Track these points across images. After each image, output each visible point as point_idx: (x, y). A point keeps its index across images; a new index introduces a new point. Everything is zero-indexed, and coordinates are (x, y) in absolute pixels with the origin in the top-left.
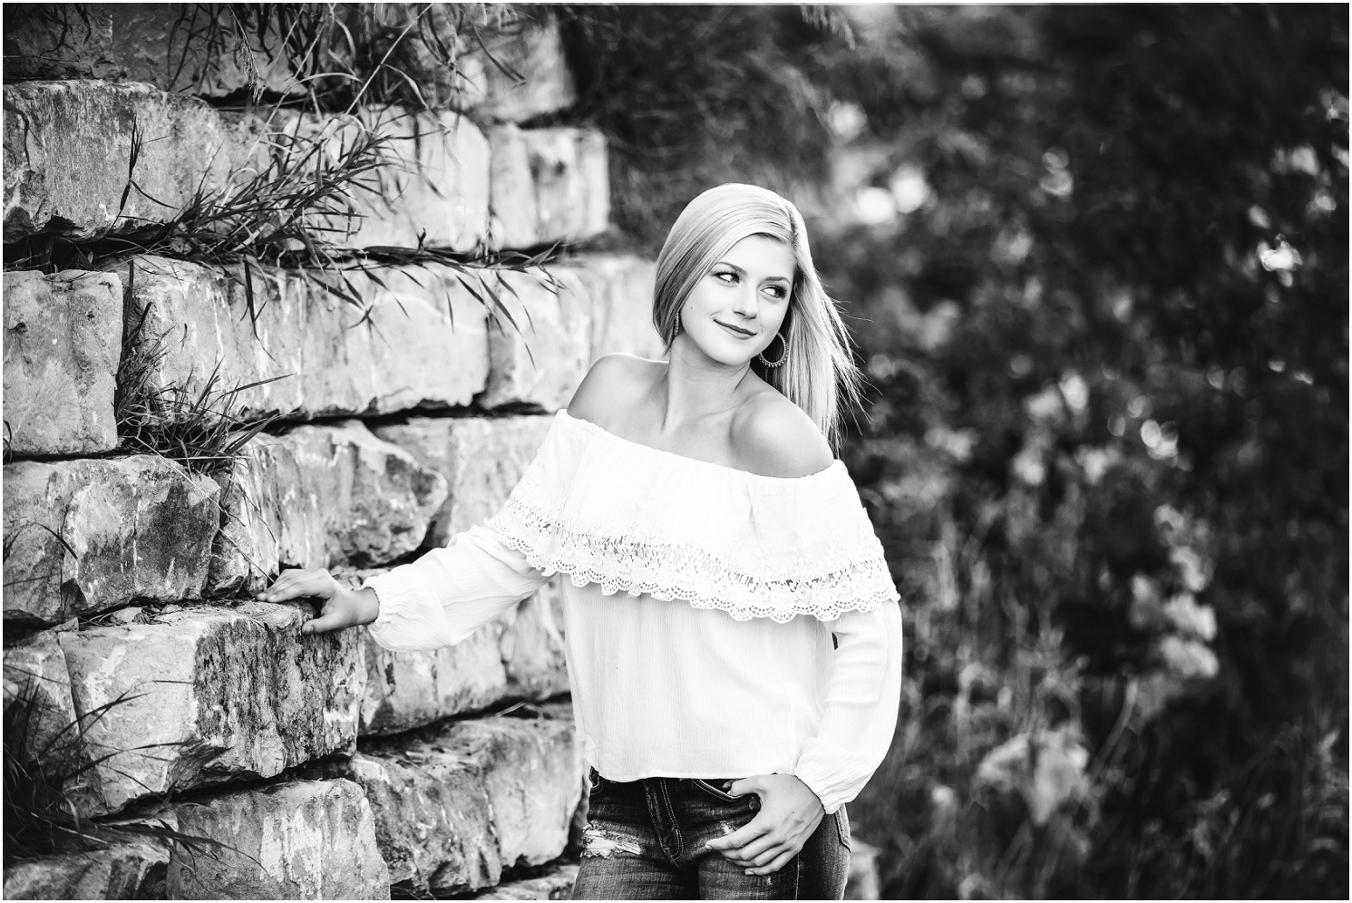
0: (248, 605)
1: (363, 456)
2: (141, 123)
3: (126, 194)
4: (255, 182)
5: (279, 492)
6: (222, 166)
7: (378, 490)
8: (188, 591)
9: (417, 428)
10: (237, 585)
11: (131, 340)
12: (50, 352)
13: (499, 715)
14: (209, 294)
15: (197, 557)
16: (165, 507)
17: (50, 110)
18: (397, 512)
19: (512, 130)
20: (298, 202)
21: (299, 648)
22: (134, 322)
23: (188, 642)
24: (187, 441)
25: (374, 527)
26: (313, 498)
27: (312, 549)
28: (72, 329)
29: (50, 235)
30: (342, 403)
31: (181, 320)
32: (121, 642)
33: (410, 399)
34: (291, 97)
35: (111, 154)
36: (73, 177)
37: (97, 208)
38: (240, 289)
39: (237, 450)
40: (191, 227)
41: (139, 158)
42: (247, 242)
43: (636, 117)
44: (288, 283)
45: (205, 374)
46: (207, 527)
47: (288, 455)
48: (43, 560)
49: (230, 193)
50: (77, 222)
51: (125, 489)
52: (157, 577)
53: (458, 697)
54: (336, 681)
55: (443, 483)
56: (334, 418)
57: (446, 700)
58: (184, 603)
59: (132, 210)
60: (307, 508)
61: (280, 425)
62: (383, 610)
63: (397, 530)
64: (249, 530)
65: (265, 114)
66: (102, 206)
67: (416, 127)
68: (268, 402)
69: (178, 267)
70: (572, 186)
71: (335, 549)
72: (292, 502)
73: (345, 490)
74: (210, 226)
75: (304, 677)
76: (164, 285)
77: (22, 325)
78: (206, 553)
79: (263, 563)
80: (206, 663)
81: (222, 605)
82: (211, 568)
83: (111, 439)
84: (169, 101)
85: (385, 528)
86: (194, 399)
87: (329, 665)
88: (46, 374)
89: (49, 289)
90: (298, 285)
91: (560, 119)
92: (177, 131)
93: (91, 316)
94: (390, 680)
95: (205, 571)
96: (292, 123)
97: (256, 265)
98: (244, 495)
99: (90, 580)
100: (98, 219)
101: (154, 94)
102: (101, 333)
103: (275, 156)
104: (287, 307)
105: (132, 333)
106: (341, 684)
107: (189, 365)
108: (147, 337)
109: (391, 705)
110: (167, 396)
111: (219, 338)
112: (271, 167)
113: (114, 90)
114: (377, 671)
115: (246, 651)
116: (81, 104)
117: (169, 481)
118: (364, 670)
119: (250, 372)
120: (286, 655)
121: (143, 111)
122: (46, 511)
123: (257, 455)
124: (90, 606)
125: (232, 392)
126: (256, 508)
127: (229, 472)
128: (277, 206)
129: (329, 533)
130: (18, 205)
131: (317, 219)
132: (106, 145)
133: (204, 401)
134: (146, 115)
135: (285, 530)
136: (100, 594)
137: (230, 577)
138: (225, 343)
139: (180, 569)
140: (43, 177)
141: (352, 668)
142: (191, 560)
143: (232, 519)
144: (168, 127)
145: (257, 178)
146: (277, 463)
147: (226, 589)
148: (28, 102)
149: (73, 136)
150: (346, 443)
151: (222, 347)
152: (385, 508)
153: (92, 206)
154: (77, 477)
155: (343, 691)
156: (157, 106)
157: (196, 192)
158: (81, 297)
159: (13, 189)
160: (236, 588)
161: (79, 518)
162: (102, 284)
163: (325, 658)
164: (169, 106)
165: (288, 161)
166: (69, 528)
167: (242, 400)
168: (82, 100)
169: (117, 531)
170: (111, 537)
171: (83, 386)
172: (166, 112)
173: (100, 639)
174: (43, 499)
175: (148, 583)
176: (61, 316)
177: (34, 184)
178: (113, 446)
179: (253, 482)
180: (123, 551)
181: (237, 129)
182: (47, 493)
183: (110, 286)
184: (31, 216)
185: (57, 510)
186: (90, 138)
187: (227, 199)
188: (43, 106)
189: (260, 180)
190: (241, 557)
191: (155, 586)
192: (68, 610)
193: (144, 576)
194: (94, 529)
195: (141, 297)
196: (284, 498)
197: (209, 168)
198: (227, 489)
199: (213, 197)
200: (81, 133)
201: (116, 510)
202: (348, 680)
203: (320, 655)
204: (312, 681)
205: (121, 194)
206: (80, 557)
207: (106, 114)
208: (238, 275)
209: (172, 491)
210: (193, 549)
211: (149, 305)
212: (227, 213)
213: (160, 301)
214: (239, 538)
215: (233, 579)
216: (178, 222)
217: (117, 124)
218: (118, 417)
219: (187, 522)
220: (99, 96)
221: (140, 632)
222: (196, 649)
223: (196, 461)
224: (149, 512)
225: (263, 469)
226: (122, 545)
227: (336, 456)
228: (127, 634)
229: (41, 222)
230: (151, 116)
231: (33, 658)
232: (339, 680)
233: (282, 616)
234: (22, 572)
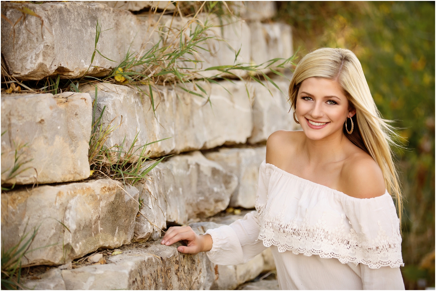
0: (153, 247)
1: (202, 169)
2: (100, 22)
3: (94, 55)
4: (153, 48)
5: (165, 189)
6: (138, 41)
7: (209, 184)
8: (125, 241)
9: (224, 153)
10: (147, 237)
11: (96, 125)
12: (57, 133)
13: (261, 279)
14: (133, 100)
15: (129, 225)
16: (113, 203)
17: (57, 16)
18: (217, 193)
19: (259, 24)
20: (173, 57)
21: (177, 266)
22: (98, 115)
23: (124, 274)
24: (123, 170)
25: (207, 200)
26: (181, 189)
27: (181, 213)
28: (67, 121)
29: (57, 75)
30: (191, 145)
31: (120, 114)
32: (93, 275)
33: (220, 141)
34: (167, 11)
35: (87, 37)
36: (69, 48)
37: (80, 62)
38: (146, 97)
39: (146, 173)
40: (124, 69)
41: (100, 38)
42: (150, 76)
43: (300, 19)
44: (168, 93)
45: (131, 138)
46: (132, 211)
47: (169, 171)
48: (55, 234)
49: (141, 55)
50: (70, 69)
51: (94, 197)
52: (110, 237)
53: (245, 275)
54: (194, 278)
55: (236, 179)
56: (187, 152)
57: (241, 277)
58: (122, 247)
59: (97, 63)
60: (178, 195)
61: (165, 157)
62: (214, 246)
63: (217, 201)
64: (153, 211)
65: (157, 18)
66: (83, 61)
67: (221, 22)
68: (160, 147)
69: (119, 88)
70: (280, 47)
71: (190, 211)
72: (171, 193)
73: (194, 185)
74: (133, 69)
75: (179, 280)
76: (112, 97)
77: (42, 120)
78: (133, 222)
79: (160, 223)
80: (134, 282)
81: (141, 246)
82: (135, 228)
83: (89, 173)
84: (113, 12)
85: (212, 200)
86: (126, 149)
87: (190, 272)
88: (55, 143)
89: (56, 102)
90: (173, 94)
91: (273, 20)
92: (117, 25)
93: (76, 114)
94: (217, 272)
95: (133, 231)
96: (169, 21)
97: (154, 86)
98: (150, 194)
99: (78, 242)
100: (80, 67)
101: (106, 9)
102: (81, 123)
103: (161, 37)
104: (168, 105)
105: (97, 120)
106: (196, 279)
107: (124, 134)
108: (104, 122)
109: (217, 284)
110: (113, 149)
111: (138, 120)
112: (160, 41)
113: (88, 7)
114: (211, 269)
115: (153, 272)
116: (72, 13)
117: (115, 191)
118: (205, 270)
119: (151, 134)
120: (171, 270)
121: (102, 17)
122: (55, 210)
123: (155, 173)
124: (77, 255)
125: (144, 146)
126: (156, 199)
127: (143, 183)
128: (163, 59)
129: (188, 204)
130: (42, 62)
131: (181, 64)
132: (84, 32)
133: (131, 150)
134: (103, 18)
135: (168, 206)
136: (83, 248)
137: (144, 233)
138: (140, 122)
139: (121, 232)
140: (53, 48)
141: (200, 271)
142: (126, 227)
143: (145, 206)
144: (113, 24)
145: (154, 47)
146: (165, 176)
147: (143, 238)
148: (46, 12)
149: (68, 28)
150: (194, 163)
151: (139, 124)
152: (211, 191)
153: (78, 61)
154: (71, 192)
155: (197, 282)
156: (108, 14)
157: (126, 53)
158: (72, 105)
159: (39, 54)
160: (147, 238)
161: (72, 213)
162: (82, 99)
163: (188, 269)
164: (114, 14)
165: (167, 38)
166: (67, 218)
167: (149, 148)
168: (72, 11)
169: (90, 217)
170: (88, 220)
171: (73, 148)
172: (112, 17)
173: (82, 273)
174: (54, 204)
175: (106, 240)
176: (62, 115)
177: (49, 51)
178: (88, 176)
179: (154, 186)
180: (93, 227)
181: (144, 25)
182: (56, 202)
183: (85, 100)
184: (48, 66)
185: (61, 209)
186: (76, 29)
187: (140, 56)
188: (53, 14)
189: (155, 48)
190: (149, 224)
191: (109, 241)
192: (67, 257)
193: (104, 237)
194: (79, 217)
195: (101, 103)
196: (168, 191)
197: (133, 42)
198: (142, 192)
199: (134, 56)
200: (72, 27)
201: (90, 207)
202: (199, 277)
203: (186, 268)
204: (183, 281)
205: (92, 56)
206: (72, 232)
207: (84, 18)
208: (146, 90)
209: (116, 195)
210: (127, 221)
211: (105, 107)
212: (140, 63)
213: (110, 105)
214: (148, 214)
215: (146, 234)
216: (119, 67)
217: (89, 22)
218: (90, 162)
219: (124, 209)
220: (81, 10)
221: (101, 269)
222: (128, 276)
223: (127, 179)
224: (105, 206)
225: (158, 179)
226: (93, 223)
227: (190, 170)
228: (95, 271)
229: (53, 69)
230: (105, 19)
231: (49, 286)
232: (195, 278)
233: (169, 252)
234: (44, 240)
